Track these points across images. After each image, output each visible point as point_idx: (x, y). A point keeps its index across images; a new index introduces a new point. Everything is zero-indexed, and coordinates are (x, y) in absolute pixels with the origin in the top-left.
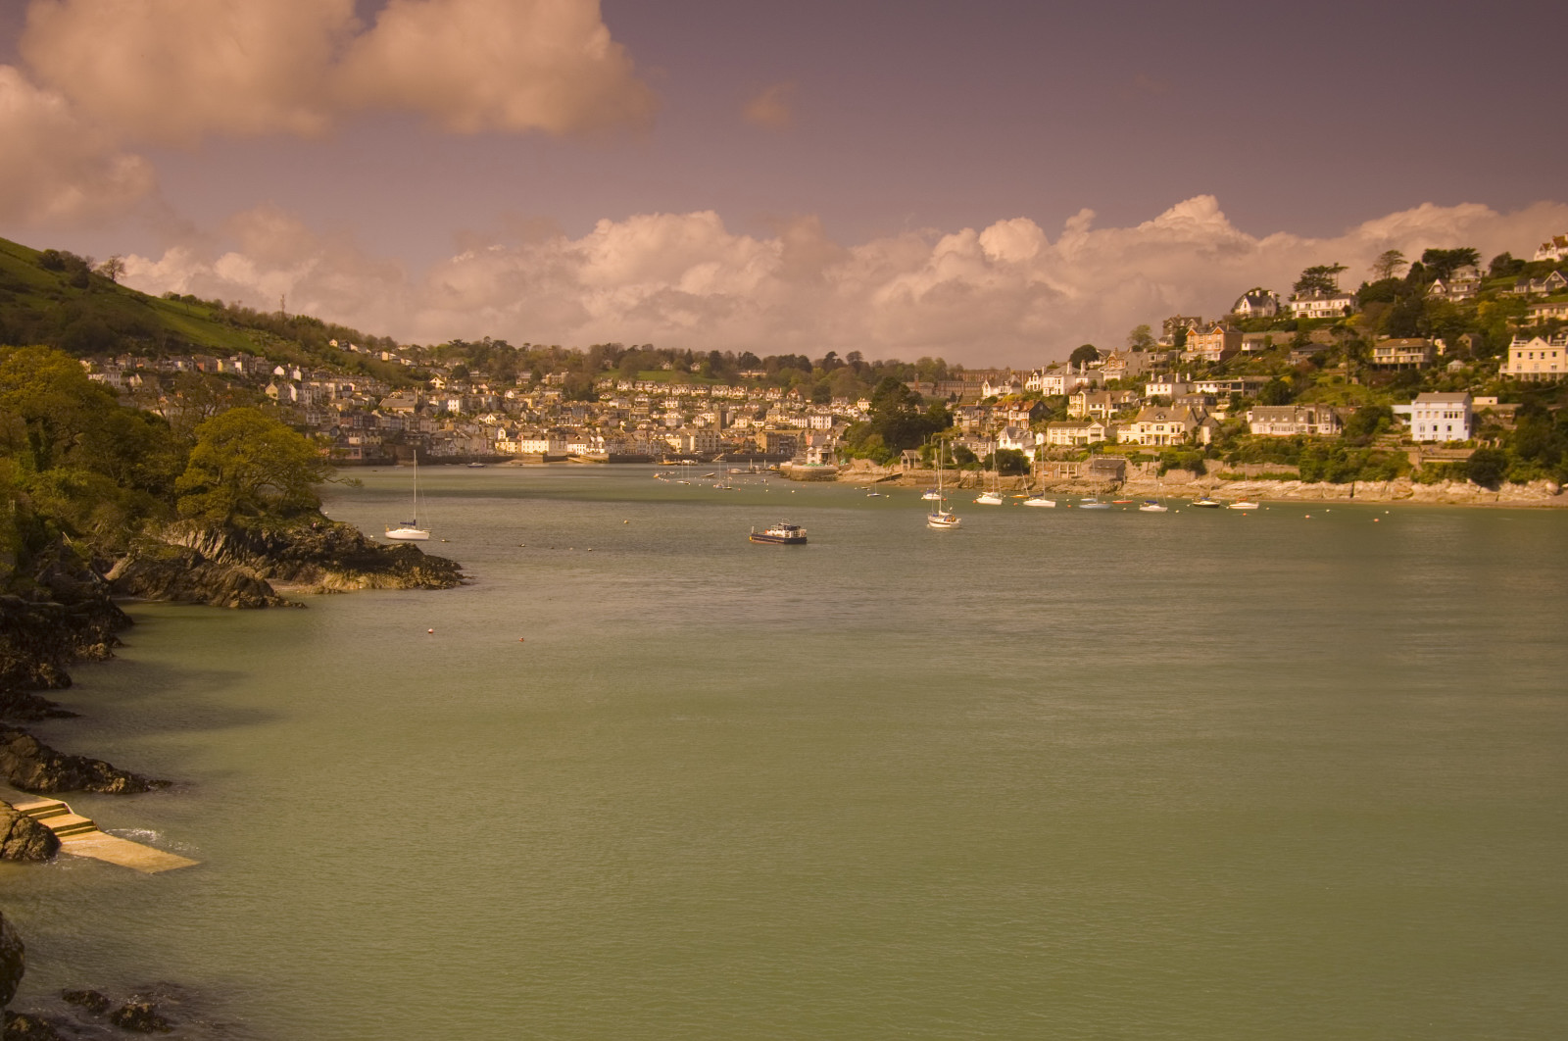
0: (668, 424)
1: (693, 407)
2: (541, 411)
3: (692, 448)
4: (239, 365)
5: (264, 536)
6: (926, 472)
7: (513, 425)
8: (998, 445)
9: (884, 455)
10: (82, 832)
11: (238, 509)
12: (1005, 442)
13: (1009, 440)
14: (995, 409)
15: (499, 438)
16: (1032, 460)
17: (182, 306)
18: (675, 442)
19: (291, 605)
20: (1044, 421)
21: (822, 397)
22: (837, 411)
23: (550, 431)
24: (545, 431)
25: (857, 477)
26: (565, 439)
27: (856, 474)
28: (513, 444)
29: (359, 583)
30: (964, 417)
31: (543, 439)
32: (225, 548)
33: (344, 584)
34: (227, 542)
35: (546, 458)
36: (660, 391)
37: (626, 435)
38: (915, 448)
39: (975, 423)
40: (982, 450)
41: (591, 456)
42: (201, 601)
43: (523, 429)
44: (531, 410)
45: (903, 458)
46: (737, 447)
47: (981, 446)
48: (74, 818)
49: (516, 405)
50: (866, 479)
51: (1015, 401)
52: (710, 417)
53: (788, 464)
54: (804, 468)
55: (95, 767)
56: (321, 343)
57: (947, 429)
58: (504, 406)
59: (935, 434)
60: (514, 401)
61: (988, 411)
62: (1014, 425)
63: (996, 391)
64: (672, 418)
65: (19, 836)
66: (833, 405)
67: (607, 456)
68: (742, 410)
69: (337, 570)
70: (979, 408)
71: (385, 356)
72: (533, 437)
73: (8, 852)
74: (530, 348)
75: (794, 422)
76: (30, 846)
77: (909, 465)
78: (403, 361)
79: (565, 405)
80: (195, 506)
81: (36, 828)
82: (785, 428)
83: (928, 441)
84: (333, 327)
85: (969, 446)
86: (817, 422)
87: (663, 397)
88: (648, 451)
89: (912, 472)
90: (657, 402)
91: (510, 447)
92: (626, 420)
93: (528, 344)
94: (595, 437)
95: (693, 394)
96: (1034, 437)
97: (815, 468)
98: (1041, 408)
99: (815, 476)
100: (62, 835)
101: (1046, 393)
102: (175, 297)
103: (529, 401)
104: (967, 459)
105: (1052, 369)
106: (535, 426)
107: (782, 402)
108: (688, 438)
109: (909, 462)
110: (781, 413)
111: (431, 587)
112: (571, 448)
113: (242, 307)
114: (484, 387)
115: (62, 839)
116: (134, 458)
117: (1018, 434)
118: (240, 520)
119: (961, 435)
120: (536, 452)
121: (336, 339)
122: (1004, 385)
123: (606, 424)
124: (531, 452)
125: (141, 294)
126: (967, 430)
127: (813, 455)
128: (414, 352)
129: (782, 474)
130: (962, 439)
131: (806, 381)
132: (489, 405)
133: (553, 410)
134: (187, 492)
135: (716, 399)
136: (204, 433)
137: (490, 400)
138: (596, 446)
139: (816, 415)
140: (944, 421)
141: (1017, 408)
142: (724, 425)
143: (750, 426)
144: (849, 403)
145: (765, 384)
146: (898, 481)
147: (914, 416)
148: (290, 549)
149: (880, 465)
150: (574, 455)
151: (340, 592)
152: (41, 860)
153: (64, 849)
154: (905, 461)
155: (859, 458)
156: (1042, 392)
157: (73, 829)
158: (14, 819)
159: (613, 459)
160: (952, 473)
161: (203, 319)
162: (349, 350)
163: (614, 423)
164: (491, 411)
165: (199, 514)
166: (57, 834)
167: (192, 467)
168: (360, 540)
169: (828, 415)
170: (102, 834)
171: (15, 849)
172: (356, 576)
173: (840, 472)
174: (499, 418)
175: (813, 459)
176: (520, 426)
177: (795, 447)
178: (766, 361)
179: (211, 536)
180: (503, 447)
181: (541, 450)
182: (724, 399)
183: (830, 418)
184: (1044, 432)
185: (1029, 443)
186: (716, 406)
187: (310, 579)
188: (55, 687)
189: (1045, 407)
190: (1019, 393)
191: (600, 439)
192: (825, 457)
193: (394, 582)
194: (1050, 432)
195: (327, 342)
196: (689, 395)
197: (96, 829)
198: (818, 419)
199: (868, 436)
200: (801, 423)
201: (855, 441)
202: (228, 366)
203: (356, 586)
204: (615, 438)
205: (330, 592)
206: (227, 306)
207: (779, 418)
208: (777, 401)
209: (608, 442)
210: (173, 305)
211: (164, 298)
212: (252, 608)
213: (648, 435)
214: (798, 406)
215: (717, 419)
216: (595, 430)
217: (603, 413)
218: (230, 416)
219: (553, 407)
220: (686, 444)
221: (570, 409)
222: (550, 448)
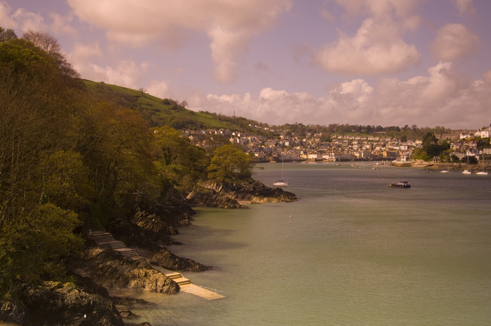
0: (354, 149)
1: (362, 143)
2: (314, 145)
3: (362, 156)
4: (221, 132)
5: (234, 185)
6: (442, 164)
7: (305, 150)
8: (466, 154)
9: (427, 158)
10: (186, 284)
11: (227, 177)
12: (469, 153)
13: (470, 153)
14: (465, 143)
15: (301, 154)
16: (478, 159)
17: (204, 115)
18: (357, 155)
19: (243, 208)
20: (482, 147)
21: (404, 140)
22: (409, 144)
24: (316, 152)
25: (418, 165)
26: (322, 154)
27: (418, 164)
28: (305, 156)
29: (264, 200)
30: (454, 145)
31: (315, 154)
32: (223, 189)
33: (260, 201)
34: (223, 187)
35: (316, 160)
36: (351, 138)
37: (341, 153)
38: (438, 156)
39: (458, 147)
40: (461, 156)
41: (330, 159)
42: (216, 206)
43: (309, 151)
44: (311, 145)
45: (434, 159)
46: (377, 156)
47: (461, 155)
48: (184, 279)
50: (421, 166)
51: (471, 140)
52: (368, 147)
53: (394, 161)
54: (401, 163)
55: (189, 261)
56: (246, 125)
57: (448, 149)
58: (303, 144)
59: (444, 151)
60: (306, 142)
61: (462, 143)
62: (471, 148)
63: (465, 137)
64: (355, 147)
65: (167, 285)
66: (408, 142)
67: (335, 159)
68: (378, 144)
69: (257, 196)
70: (459, 142)
71: (265, 129)
72: (312, 154)
73: (163, 290)
74: (310, 126)
75: (395, 148)
76: (171, 288)
77: (436, 161)
78: (271, 130)
79: (321, 143)
80: (213, 176)
81: (172, 283)
82: (392, 150)
83: (442, 153)
84: (250, 120)
85: (456, 155)
86: (402, 148)
87: (352, 140)
88: (348, 157)
89: (437, 164)
90: (350, 142)
91: (305, 157)
92: (341, 148)
93: (309, 125)
94: (331, 153)
95: (362, 139)
96: (479, 152)
97: (404, 162)
98: (481, 142)
99: (404, 165)
100: (180, 285)
101: (482, 137)
102: (202, 112)
103: (310, 142)
104: (456, 159)
105: (484, 129)
106: (313, 149)
107: (391, 142)
108: (361, 153)
109: (436, 160)
110: (391, 145)
111: (287, 202)
112: (324, 157)
113: (222, 114)
114: (296, 138)
115: (180, 286)
116: (194, 161)
117: (473, 151)
118: (227, 180)
119: (453, 151)
120: (313, 158)
121: (251, 124)
122: (467, 134)
123: (335, 149)
124: (311, 158)
125: (192, 111)
126: (455, 149)
127: (403, 158)
128: (274, 127)
129: (393, 165)
130: (454, 152)
131: (398, 135)
132: (298, 143)
133: (319, 145)
134: (211, 171)
135: (370, 141)
136: (216, 153)
137: (298, 142)
138: (332, 156)
139: (402, 145)
140: (447, 147)
141: (472, 142)
142: (372, 149)
143: (381, 149)
144: (413, 142)
145: (386, 136)
146: (433, 167)
147: (437, 145)
148: (243, 189)
149: (426, 161)
150: (325, 159)
151: (258, 203)
152: (175, 294)
153: (181, 290)
154: (434, 160)
155: (419, 159)
156: (480, 137)
157: (184, 283)
158: (165, 279)
159: (337, 160)
160: (451, 164)
161: (211, 119)
162: (254, 127)
163: (337, 149)
164: (299, 145)
165: (214, 178)
166: (178, 284)
167: (212, 164)
168: (264, 186)
169: (406, 145)
170: (193, 285)
171: (166, 289)
172: (263, 198)
173: (412, 164)
174: (301, 148)
175: (403, 159)
176: (308, 150)
177: (396, 156)
178: (385, 128)
179: (218, 185)
180: (302, 157)
181: (315, 158)
182: (372, 141)
183: (407, 147)
184: (482, 150)
185: (477, 154)
186: (369, 143)
187: (249, 199)
188: (174, 234)
189: (482, 142)
190: (473, 138)
191: (333, 154)
192: (407, 159)
193: (275, 201)
194: (484, 150)
195: (248, 125)
197: (191, 283)
198: (403, 147)
199: (421, 152)
200: (397, 148)
201: (417, 154)
202: (218, 133)
203: (263, 201)
204: (338, 154)
205: (255, 203)
206: (218, 114)
207: (390, 146)
208: (389, 141)
209: (335, 155)
210: (202, 114)
211: (199, 112)
212: (232, 208)
213: (348, 152)
214: (396, 143)
215: (370, 147)
216: (331, 151)
217: (334, 146)
218: (224, 147)
219: (318, 144)
220: (361, 155)
221: (323, 145)
222: (317, 157)
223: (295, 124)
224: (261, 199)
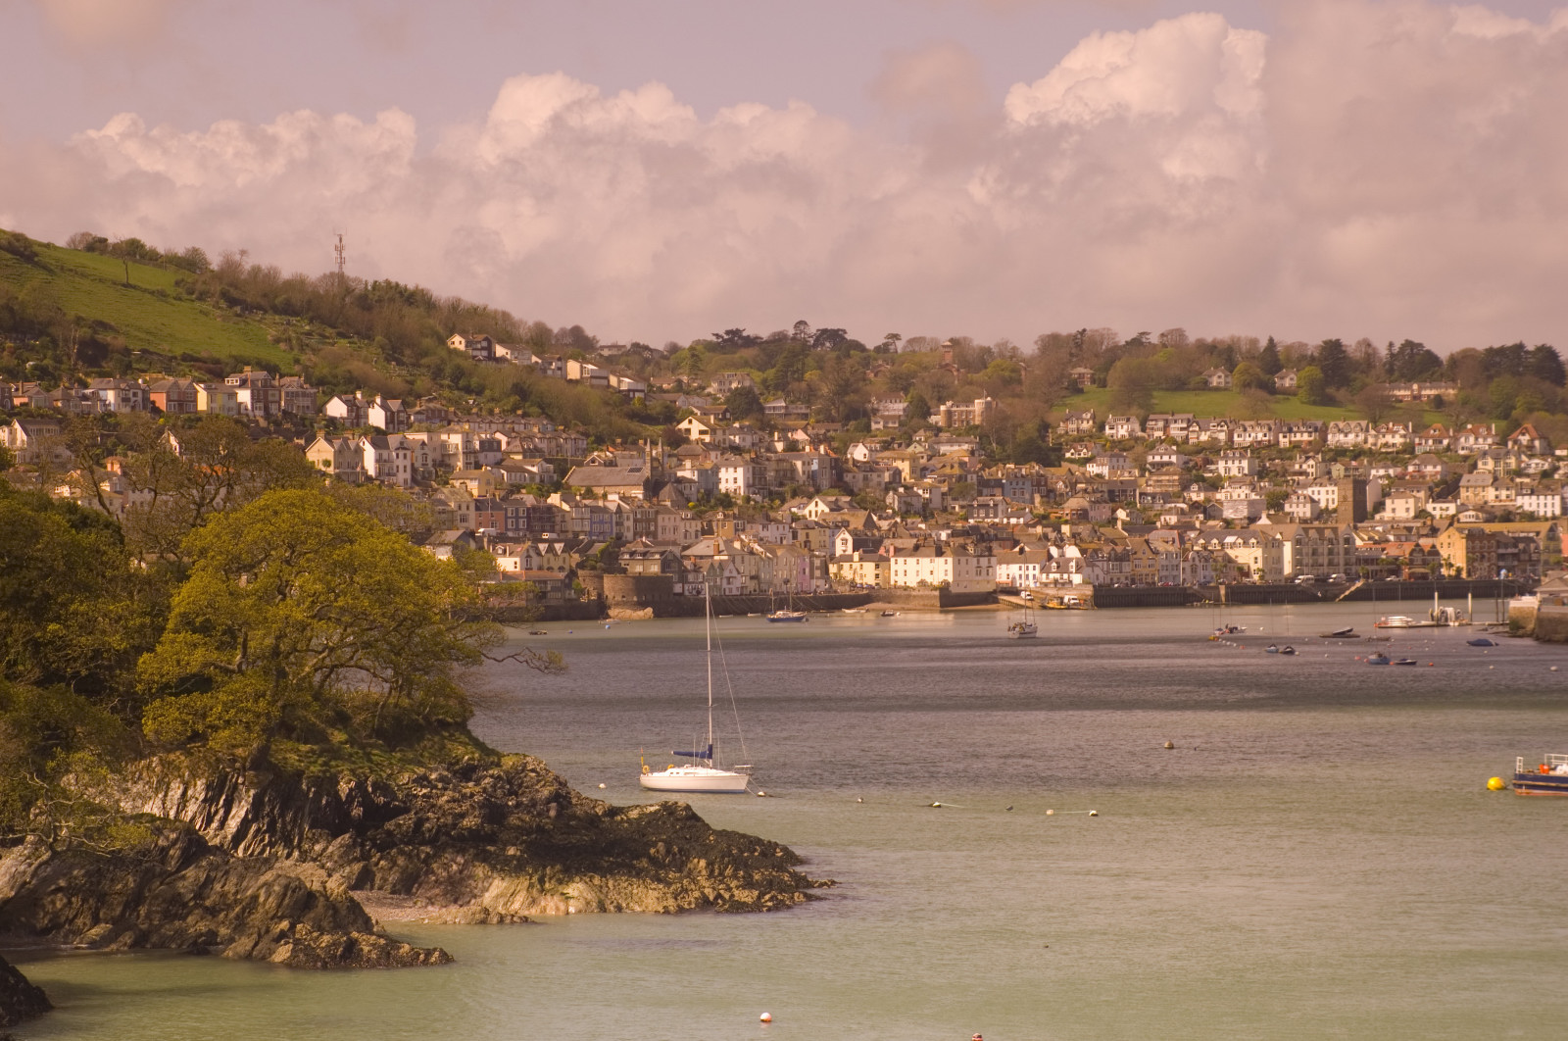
0: (1228, 514)
1: (1285, 473)
2: (931, 489)
3: (1288, 569)
4: (244, 396)
5: (344, 788)
7: (869, 523)
11: (285, 727)
15: (839, 552)
17: (114, 269)
18: (1249, 556)
19: (411, 962)
23: (954, 535)
24: (944, 535)
26: (990, 553)
28: (869, 568)
29: (567, 898)
31: (940, 553)
32: (255, 819)
33: (534, 902)
34: (257, 806)
35: (949, 599)
36: (1204, 437)
37: (1133, 542)
41: (1052, 591)
42: (204, 948)
43: (893, 532)
44: (906, 488)
46: (1395, 566)
49: (875, 475)
52: (1327, 496)
53: (1524, 601)
56: (427, 342)
58: (848, 478)
60: (870, 467)
64: (1235, 500)
67: (1089, 591)
68: (1401, 477)
69: (512, 868)
71: (573, 369)
72: (916, 550)
74: (900, 345)
75: (1528, 503)
78: (613, 380)
79: (986, 474)
80: (185, 723)
82: (1508, 516)
84: (455, 307)
87: (1213, 450)
88: (1184, 578)
90: (1197, 466)
91: (866, 573)
92: (1129, 505)
93: (896, 337)
94: (1060, 547)
95: (1284, 442)
102: (98, 244)
103: (905, 467)
106: (921, 521)
107: (1497, 459)
108: (1279, 545)
110: (1496, 481)
111: (738, 908)
112: (1005, 572)
113: (248, 264)
114: (800, 436)
116: (40, 612)
118: (292, 755)
120: (923, 583)
121: (463, 334)
123: (1082, 515)
124: (912, 582)
125: (19, 237)
128: (638, 358)
129: (1516, 628)
131: (1551, 405)
132: (812, 476)
133: (967, 487)
134: (165, 690)
135: (1340, 453)
136: (203, 553)
137: (815, 467)
138: (1062, 567)
142: (1361, 514)
143: (1421, 514)
145: (1460, 415)
148: (406, 821)
150: (1015, 592)
151: (525, 920)
159: (1105, 598)
161: (162, 295)
162: (492, 357)
163: (1104, 512)
164: (818, 491)
165: (193, 741)
167: (177, 631)
168: (561, 798)
172: (560, 882)
174: (835, 508)
176: (884, 525)
177: (1534, 563)
178: (1455, 361)
179: (220, 792)
180: (847, 573)
181: (937, 579)
182: (1357, 453)
186: (1338, 469)
187: (456, 891)
191: (1072, 552)
193: (648, 897)
195: (442, 341)
196: (1273, 445)
200: (1546, 505)
202: (221, 399)
203: (562, 907)
204: (1107, 549)
205: (501, 920)
206: (215, 262)
207: (1490, 494)
208: (1485, 454)
209: (1089, 558)
210: (93, 262)
211: (72, 248)
212: (325, 967)
213: (1182, 541)
214: (1536, 465)
215: (1343, 499)
216: (1059, 531)
217: (1074, 492)
218: (266, 508)
219: (960, 478)
220: (1274, 561)
221: (998, 484)
222: (957, 573)
223: (791, 332)
224: (542, 890)
